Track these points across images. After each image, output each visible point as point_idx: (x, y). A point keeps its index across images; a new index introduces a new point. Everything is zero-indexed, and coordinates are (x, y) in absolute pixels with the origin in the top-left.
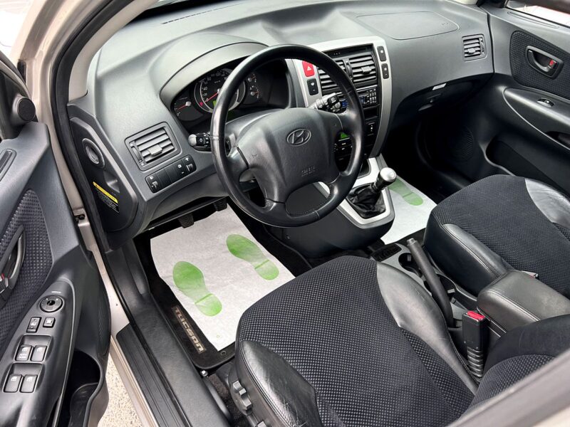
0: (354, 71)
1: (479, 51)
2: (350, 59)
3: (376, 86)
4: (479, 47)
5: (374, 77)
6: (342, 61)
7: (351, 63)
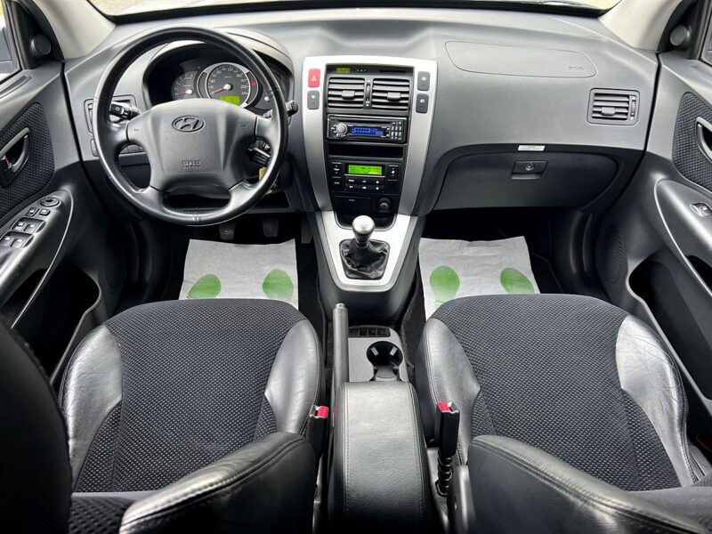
0: (375, 94)
1: (626, 114)
2: (375, 80)
3: (405, 119)
4: (627, 108)
5: (406, 108)
6: (363, 79)
7: (374, 84)
